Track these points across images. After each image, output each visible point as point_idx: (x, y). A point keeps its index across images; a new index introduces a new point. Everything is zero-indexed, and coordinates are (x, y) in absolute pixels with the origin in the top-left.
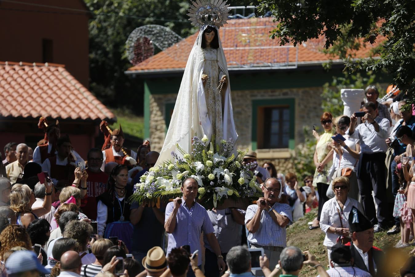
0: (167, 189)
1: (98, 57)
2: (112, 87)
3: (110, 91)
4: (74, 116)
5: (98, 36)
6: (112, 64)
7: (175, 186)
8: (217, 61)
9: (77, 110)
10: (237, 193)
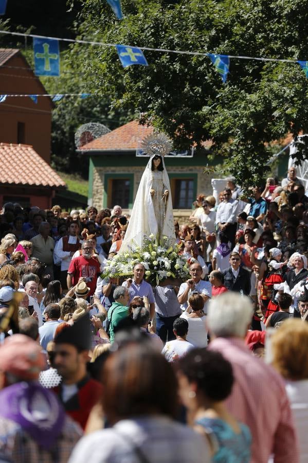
0: (124, 272)
1: (58, 135)
2: (68, 158)
3: (65, 161)
4: (38, 183)
5: (58, 120)
6: (68, 141)
7: (129, 269)
8: (162, 180)
9: (40, 179)
10: (174, 276)
